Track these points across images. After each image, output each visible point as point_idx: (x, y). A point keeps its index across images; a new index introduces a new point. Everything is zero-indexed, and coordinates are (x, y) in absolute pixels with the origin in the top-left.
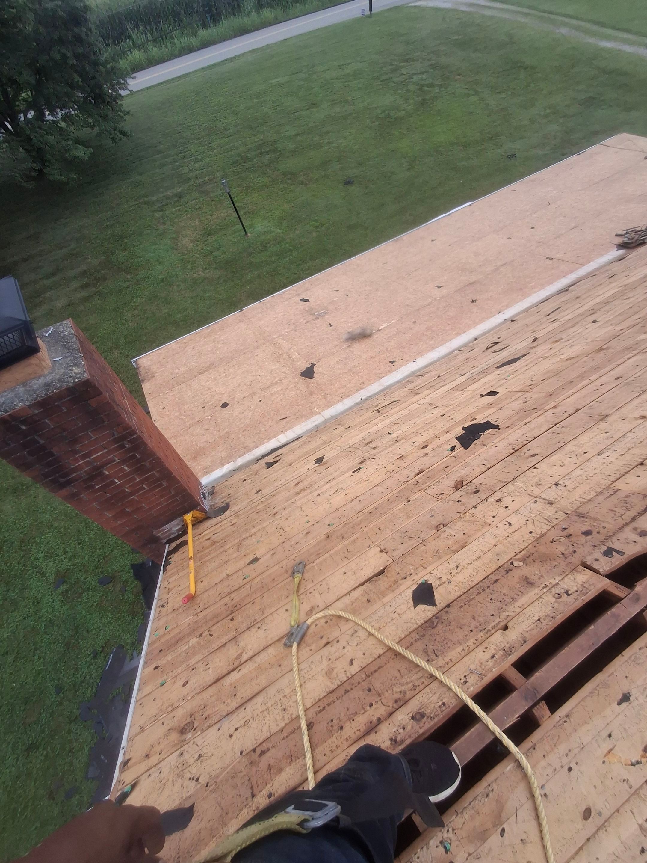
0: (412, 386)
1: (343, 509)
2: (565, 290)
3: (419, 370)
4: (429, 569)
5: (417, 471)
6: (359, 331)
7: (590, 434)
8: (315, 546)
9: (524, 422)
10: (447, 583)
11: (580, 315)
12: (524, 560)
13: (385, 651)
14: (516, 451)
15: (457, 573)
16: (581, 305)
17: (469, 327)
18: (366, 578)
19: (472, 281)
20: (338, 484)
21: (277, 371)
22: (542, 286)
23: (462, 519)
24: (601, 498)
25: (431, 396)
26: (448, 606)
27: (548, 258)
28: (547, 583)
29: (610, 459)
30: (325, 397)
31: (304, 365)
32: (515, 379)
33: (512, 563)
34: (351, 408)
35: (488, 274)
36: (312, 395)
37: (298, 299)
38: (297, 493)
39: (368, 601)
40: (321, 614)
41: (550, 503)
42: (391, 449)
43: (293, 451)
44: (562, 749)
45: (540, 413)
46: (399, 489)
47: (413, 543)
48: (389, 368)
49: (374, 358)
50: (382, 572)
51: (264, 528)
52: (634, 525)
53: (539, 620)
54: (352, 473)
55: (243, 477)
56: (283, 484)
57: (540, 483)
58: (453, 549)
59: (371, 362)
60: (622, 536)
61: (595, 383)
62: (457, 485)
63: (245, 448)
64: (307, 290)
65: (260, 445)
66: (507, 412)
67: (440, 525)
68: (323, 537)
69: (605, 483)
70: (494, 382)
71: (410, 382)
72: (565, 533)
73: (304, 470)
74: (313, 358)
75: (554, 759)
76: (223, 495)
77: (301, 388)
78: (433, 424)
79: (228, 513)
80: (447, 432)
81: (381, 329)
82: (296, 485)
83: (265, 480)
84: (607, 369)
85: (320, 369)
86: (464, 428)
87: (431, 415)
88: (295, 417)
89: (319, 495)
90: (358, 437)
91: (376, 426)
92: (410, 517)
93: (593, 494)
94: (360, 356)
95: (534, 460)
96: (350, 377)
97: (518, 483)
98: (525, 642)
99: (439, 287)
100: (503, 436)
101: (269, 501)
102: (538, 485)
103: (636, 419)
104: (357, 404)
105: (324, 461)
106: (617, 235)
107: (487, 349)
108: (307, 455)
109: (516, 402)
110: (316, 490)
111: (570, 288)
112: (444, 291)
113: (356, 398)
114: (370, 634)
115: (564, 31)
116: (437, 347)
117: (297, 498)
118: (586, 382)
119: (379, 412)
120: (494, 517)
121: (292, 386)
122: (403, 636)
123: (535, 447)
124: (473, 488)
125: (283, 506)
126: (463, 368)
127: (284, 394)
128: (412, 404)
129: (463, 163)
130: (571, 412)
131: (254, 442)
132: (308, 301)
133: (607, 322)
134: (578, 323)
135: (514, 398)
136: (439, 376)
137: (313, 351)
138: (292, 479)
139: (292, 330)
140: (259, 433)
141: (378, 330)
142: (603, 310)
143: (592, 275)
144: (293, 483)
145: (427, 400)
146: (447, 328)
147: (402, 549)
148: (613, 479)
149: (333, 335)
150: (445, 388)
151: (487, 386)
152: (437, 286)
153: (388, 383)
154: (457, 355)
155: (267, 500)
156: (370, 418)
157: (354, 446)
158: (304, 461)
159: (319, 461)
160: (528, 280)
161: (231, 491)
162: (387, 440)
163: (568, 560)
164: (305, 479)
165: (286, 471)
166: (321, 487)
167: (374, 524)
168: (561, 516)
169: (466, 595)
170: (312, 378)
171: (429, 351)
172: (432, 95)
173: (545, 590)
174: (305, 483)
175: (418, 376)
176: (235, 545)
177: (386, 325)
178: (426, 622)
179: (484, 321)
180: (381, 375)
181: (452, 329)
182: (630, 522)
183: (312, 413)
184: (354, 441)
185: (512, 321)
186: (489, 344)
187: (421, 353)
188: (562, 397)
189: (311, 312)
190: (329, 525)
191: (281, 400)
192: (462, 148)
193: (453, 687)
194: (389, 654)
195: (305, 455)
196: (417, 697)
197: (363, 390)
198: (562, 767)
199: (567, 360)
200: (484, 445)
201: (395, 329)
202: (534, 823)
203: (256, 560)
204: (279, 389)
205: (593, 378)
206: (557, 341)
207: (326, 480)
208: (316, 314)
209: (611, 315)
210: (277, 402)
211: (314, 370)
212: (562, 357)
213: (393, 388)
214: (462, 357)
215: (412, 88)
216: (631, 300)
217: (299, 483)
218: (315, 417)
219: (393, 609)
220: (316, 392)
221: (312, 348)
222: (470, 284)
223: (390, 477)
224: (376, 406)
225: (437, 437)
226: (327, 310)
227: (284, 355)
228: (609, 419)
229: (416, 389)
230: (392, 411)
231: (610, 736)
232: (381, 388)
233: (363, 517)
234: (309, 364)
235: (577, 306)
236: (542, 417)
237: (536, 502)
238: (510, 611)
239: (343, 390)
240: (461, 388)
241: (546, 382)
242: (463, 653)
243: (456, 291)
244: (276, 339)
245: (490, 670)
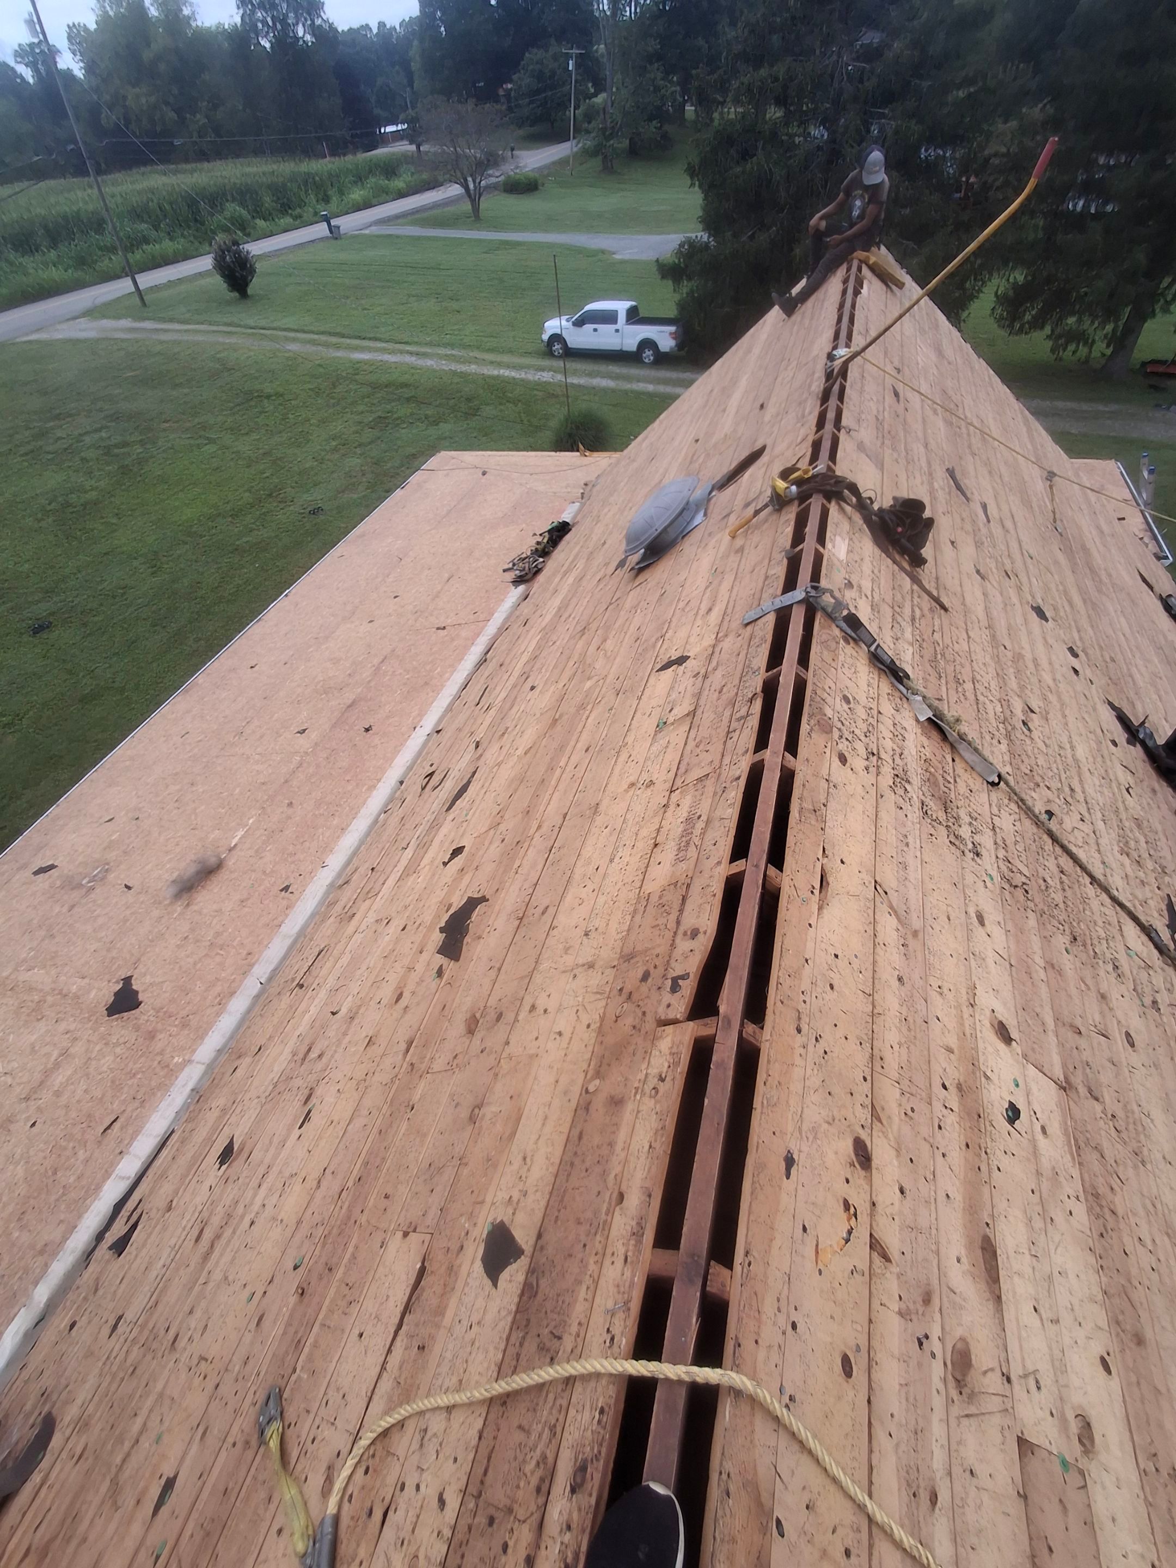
0: (338, 908)
1: (309, 1212)
2: (483, 661)
3: (339, 875)
4: (489, 1199)
5: (403, 1046)
6: (192, 869)
7: (591, 841)
8: (284, 1333)
9: (514, 870)
10: (522, 1198)
11: (514, 686)
12: (598, 1074)
13: (484, 1415)
14: (521, 919)
15: (529, 1170)
16: (508, 674)
17: (382, 770)
18: (400, 1308)
19: (350, 702)
20: (280, 1172)
21: (48, 1039)
22: (453, 668)
23: (500, 1076)
24: (638, 918)
25: (375, 907)
26: (539, 1236)
27: (438, 629)
28: (636, 1085)
29: (626, 860)
30: (185, 1025)
31: (106, 991)
32: (477, 815)
33: (587, 1091)
34: (249, 1011)
35: (369, 681)
36: (153, 1037)
37: (28, 873)
38: (206, 1256)
39: (421, 1348)
40: (350, 1463)
41: (591, 966)
42: (347, 1038)
43: (163, 1176)
44: (769, 1307)
45: (526, 844)
46: (389, 1100)
47: (449, 1173)
48: (285, 903)
49: (248, 899)
50: (422, 1272)
51: (161, 1395)
52: (681, 932)
53: (650, 1147)
54: (297, 1132)
55: (66, 1322)
56: (168, 1263)
57: (568, 945)
58: (507, 1134)
59: (246, 910)
60: (677, 953)
61: (568, 769)
62: (469, 1026)
63: (42, 1252)
64: (42, 848)
65: (80, 1217)
66: (488, 868)
67: (473, 1110)
68: (293, 1300)
69: (632, 896)
70: (453, 834)
71: (332, 904)
72: (625, 995)
73: (203, 1194)
74: (119, 967)
75: (770, 1334)
76: (28, 1407)
77: (122, 1040)
78: (395, 953)
79: (57, 1440)
80: (421, 953)
81: (236, 845)
82: (197, 1240)
83: (123, 1286)
84: (572, 743)
85: (148, 979)
86: (442, 930)
87: (387, 938)
88: (137, 1104)
89: (252, 1223)
90: (282, 1058)
91: (307, 1016)
92: (425, 1135)
93: (628, 918)
94: (219, 911)
95: (548, 918)
96: (218, 959)
97: (544, 966)
98: (650, 1196)
99: (302, 732)
100: (497, 908)
101: (150, 1325)
102: (567, 950)
103: (626, 791)
104: (257, 997)
105: (235, 1149)
106: (504, 571)
107: (423, 789)
108: (197, 1161)
109: (493, 847)
110: (242, 1217)
111: (488, 656)
112: (313, 735)
113: (251, 987)
114: (449, 1409)
115: (293, 347)
116: (348, 826)
117: (209, 1265)
118: (558, 771)
119: (301, 986)
120: (537, 1039)
121: (98, 1048)
122: (500, 1356)
123: (541, 899)
124: (492, 1015)
125: (186, 1309)
126: (402, 836)
127: (87, 1075)
128: (351, 938)
129: (245, 539)
130: (560, 822)
131: (61, 1221)
132: (52, 867)
133: (546, 683)
134: (516, 698)
135: (487, 843)
136: (373, 869)
137: (114, 953)
138: (185, 1233)
139: (43, 940)
140: (64, 1194)
141: (231, 850)
142: (535, 669)
143: (504, 629)
144: (189, 1243)
145: (372, 917)
146: (350, 788)
147: (435, 1201)
148: (639, 885)
149: (142, 902)
150: (391, 882)
151: (447, 844)
152: (298, 732)
153: (297, 928)
154: (386, 820)
155: (143, 1327)
156: (291, 1007)
157: (283, 1078)
158: (196, 1179)
159: (227, 1155)
160: (428, 668)
161: (47, 1381)
162: (334, 1027)
163: (643, 1032)
164: (211, 1214)
165: (165, 1228)
166: (251, 1204)
167: (374, 1196)
168: (610, 973)
169: (555, 1193)
170: (137, 1004)
171: (338, 837)
172: (135, 457)
173: (638, 1097)
174: (216, 1221)
175: (341, 887)
176: (103, 1502)
177: (240, 833)
178: (522, 1295)
179: (399, 752)
180: (276, 922)
181: (357, 785)
182: (677, 928)
183: (172, 1072)
184: (277, 1069)
185: (438, 732)
186: (421, 781)
187: (327, 849)
188: (542, 808)
189: (71, 884)
190: (296, 1268)
191: (86, 1091)
192: (230, 519)
193: (599, 1368)
194: (496, 1409)
195: (194, 1164)
196: (564, 1443)
197: (256, 967)
198: (784, 1333)
199: (525, 754)
200: (479, 937)
201: (262, 831)
202: (805, 1458)
203: (170, 1484)
204: (69, 1073)
205: (562, 764)
206: (504, 734)
207: (254, 1183)
208: (84, 882)
209: (546, 671)
210: (78, 1102)
211: (134, 987)
212: (518, 752)
213: (309, 930)
214: (394, 820)
215: (91, 454)
216: (558, 643)
217: (202, 1230)
218: (183, 1076)
219: (465, 1323)
220: (159, 1026)
221: (108, 950)
222: (349, 706)
223: (366, 1088)
224: (293, 980)
225: (410, 969)
226: (108, 864)
227: (50, 999)
228: (602, 808)
229: (346, 910)
230: (324, 971)
231: (805, 1229)
232: (288, 942)
233: (349, 1198)
234: (117, 982)
235: (506, 677)
236: (531, 849)
237: (575, 976)
238: (615, 1168)
239: (218, 989)
240: (411, 869)
241: (515, 797)
242: (590, 1297)
243: (334, 726)
244: (13, 977)
245: (632, 1284)
